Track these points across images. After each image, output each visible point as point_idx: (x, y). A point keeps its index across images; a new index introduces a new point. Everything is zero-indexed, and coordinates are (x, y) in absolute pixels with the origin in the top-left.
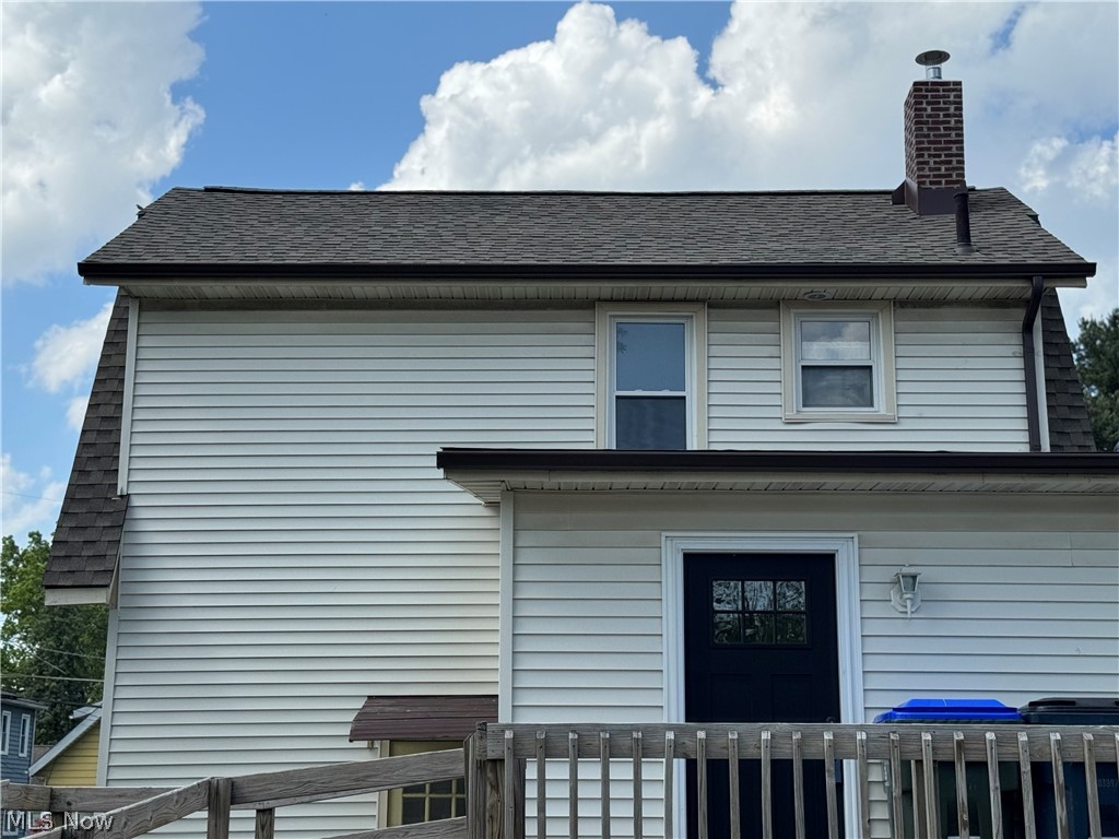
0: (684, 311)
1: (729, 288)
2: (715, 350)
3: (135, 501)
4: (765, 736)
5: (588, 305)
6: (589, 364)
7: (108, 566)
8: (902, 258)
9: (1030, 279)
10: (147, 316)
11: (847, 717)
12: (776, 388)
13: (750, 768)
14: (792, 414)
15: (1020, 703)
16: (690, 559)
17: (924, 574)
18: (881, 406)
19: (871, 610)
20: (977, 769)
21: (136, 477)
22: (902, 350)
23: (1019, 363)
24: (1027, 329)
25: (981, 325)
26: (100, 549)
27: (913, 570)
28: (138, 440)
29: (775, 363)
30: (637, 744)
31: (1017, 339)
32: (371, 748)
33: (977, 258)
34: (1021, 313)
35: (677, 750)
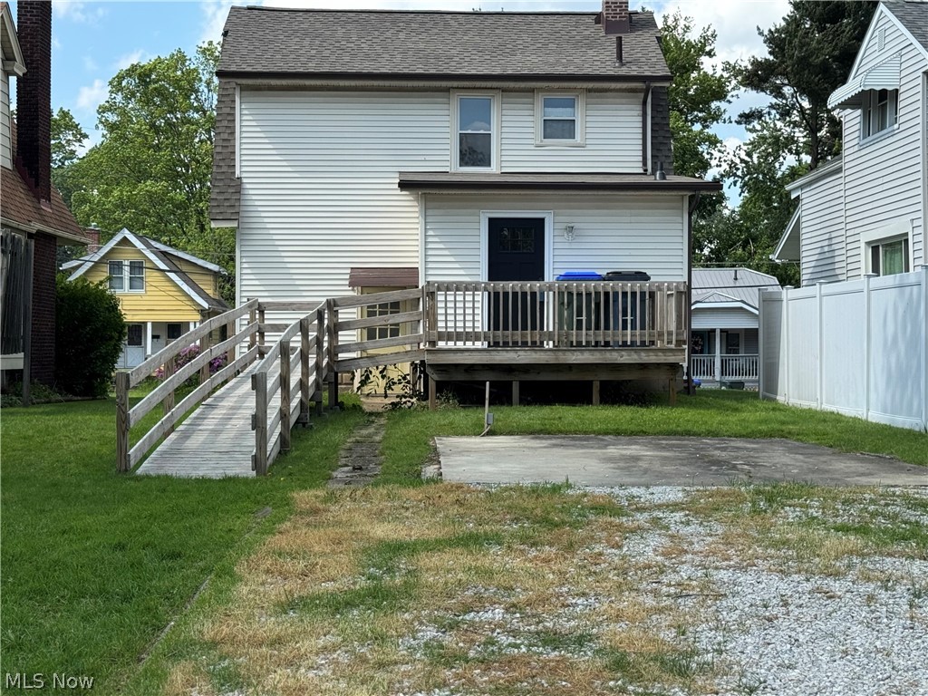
0: (491, 93)
1: (511, 85)
2: (504, 112)
3: (244, 181)
4: (511, 285)
5: (447, 90)
6: (447, 118)
7: (237, 210)
8: (590, 70)
9: (645, 82)
10: (244, 93)
11: (546, 279)
12: (531, 130)
13: (515, 294)
14: (538, 142)
15: (604, 273)
16: (491, 220)
17: (576, 225)
18: (578, 139)
19: (557, 239)
20: (570, 294)
21: (244, 169)
22: (589, 113)
23: (640, 119)
24: (645, 103)
25: (624, 101)
26: (232, 203)
27: (572, 225)
28: (244, 152)
29: (531, 119)
30: (475, 287)
31: (640, 107)
32: (353, 290)
33: (624, 71)
34: (642, 95)
35: (485, 289)
